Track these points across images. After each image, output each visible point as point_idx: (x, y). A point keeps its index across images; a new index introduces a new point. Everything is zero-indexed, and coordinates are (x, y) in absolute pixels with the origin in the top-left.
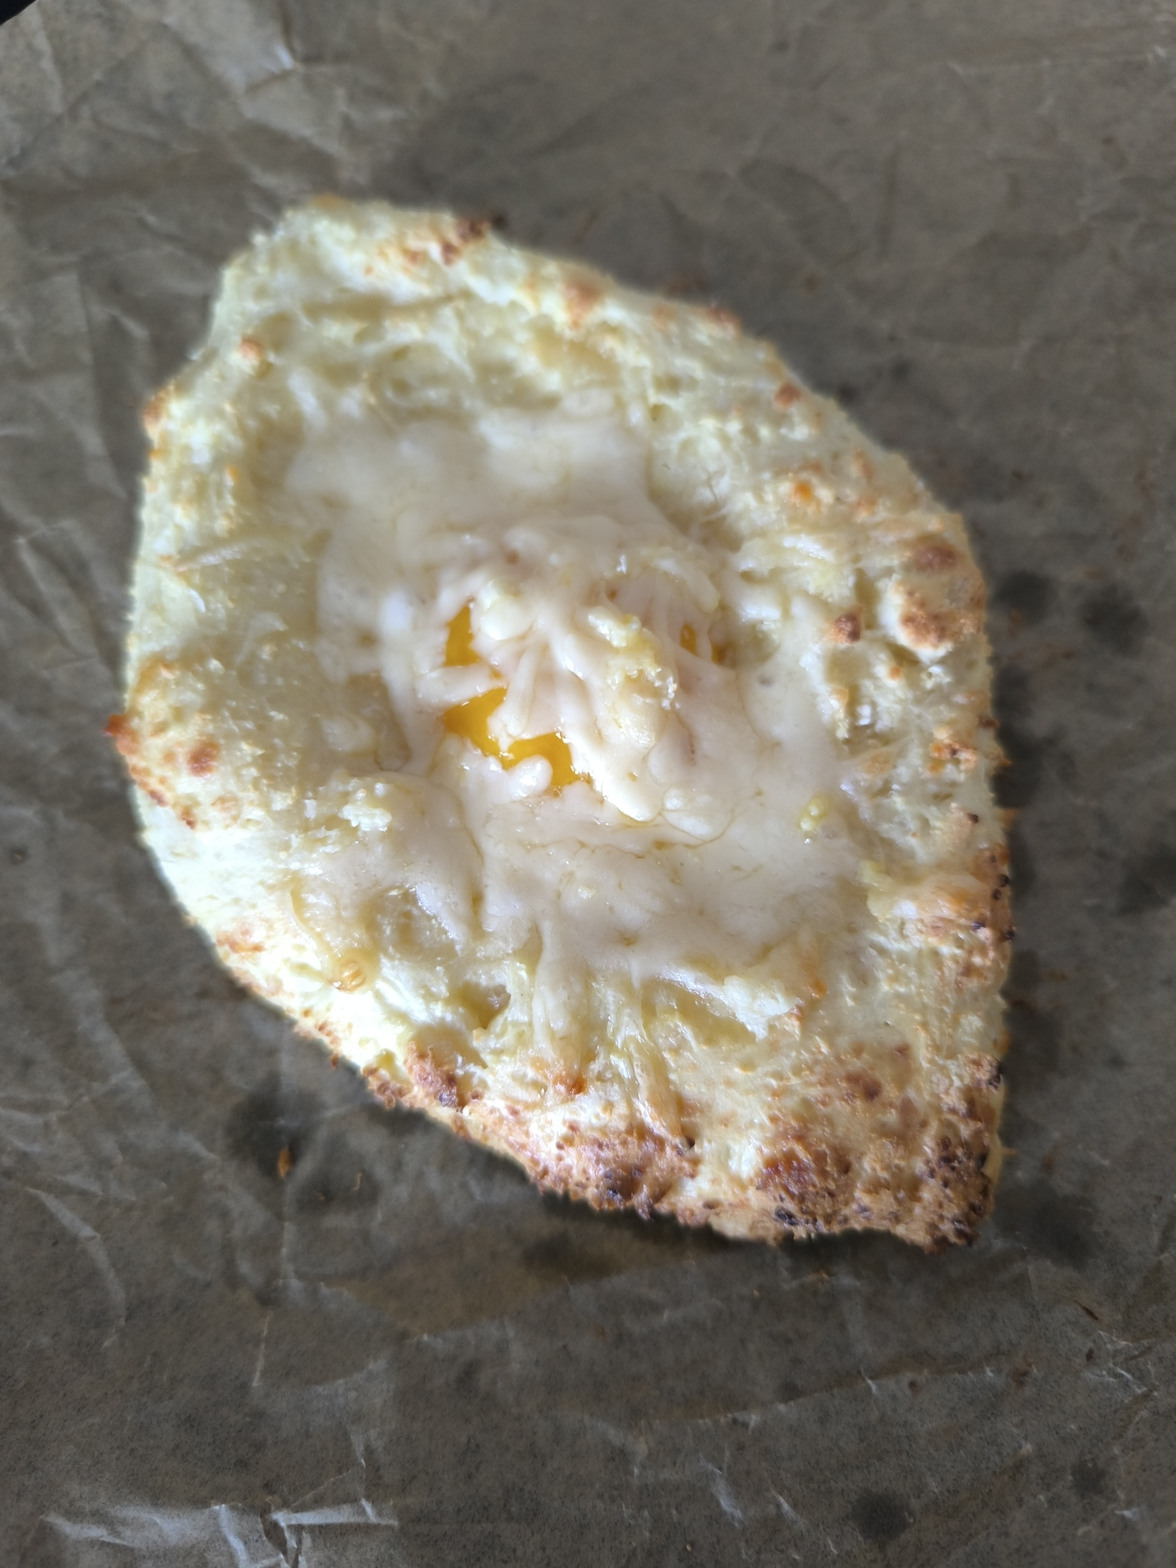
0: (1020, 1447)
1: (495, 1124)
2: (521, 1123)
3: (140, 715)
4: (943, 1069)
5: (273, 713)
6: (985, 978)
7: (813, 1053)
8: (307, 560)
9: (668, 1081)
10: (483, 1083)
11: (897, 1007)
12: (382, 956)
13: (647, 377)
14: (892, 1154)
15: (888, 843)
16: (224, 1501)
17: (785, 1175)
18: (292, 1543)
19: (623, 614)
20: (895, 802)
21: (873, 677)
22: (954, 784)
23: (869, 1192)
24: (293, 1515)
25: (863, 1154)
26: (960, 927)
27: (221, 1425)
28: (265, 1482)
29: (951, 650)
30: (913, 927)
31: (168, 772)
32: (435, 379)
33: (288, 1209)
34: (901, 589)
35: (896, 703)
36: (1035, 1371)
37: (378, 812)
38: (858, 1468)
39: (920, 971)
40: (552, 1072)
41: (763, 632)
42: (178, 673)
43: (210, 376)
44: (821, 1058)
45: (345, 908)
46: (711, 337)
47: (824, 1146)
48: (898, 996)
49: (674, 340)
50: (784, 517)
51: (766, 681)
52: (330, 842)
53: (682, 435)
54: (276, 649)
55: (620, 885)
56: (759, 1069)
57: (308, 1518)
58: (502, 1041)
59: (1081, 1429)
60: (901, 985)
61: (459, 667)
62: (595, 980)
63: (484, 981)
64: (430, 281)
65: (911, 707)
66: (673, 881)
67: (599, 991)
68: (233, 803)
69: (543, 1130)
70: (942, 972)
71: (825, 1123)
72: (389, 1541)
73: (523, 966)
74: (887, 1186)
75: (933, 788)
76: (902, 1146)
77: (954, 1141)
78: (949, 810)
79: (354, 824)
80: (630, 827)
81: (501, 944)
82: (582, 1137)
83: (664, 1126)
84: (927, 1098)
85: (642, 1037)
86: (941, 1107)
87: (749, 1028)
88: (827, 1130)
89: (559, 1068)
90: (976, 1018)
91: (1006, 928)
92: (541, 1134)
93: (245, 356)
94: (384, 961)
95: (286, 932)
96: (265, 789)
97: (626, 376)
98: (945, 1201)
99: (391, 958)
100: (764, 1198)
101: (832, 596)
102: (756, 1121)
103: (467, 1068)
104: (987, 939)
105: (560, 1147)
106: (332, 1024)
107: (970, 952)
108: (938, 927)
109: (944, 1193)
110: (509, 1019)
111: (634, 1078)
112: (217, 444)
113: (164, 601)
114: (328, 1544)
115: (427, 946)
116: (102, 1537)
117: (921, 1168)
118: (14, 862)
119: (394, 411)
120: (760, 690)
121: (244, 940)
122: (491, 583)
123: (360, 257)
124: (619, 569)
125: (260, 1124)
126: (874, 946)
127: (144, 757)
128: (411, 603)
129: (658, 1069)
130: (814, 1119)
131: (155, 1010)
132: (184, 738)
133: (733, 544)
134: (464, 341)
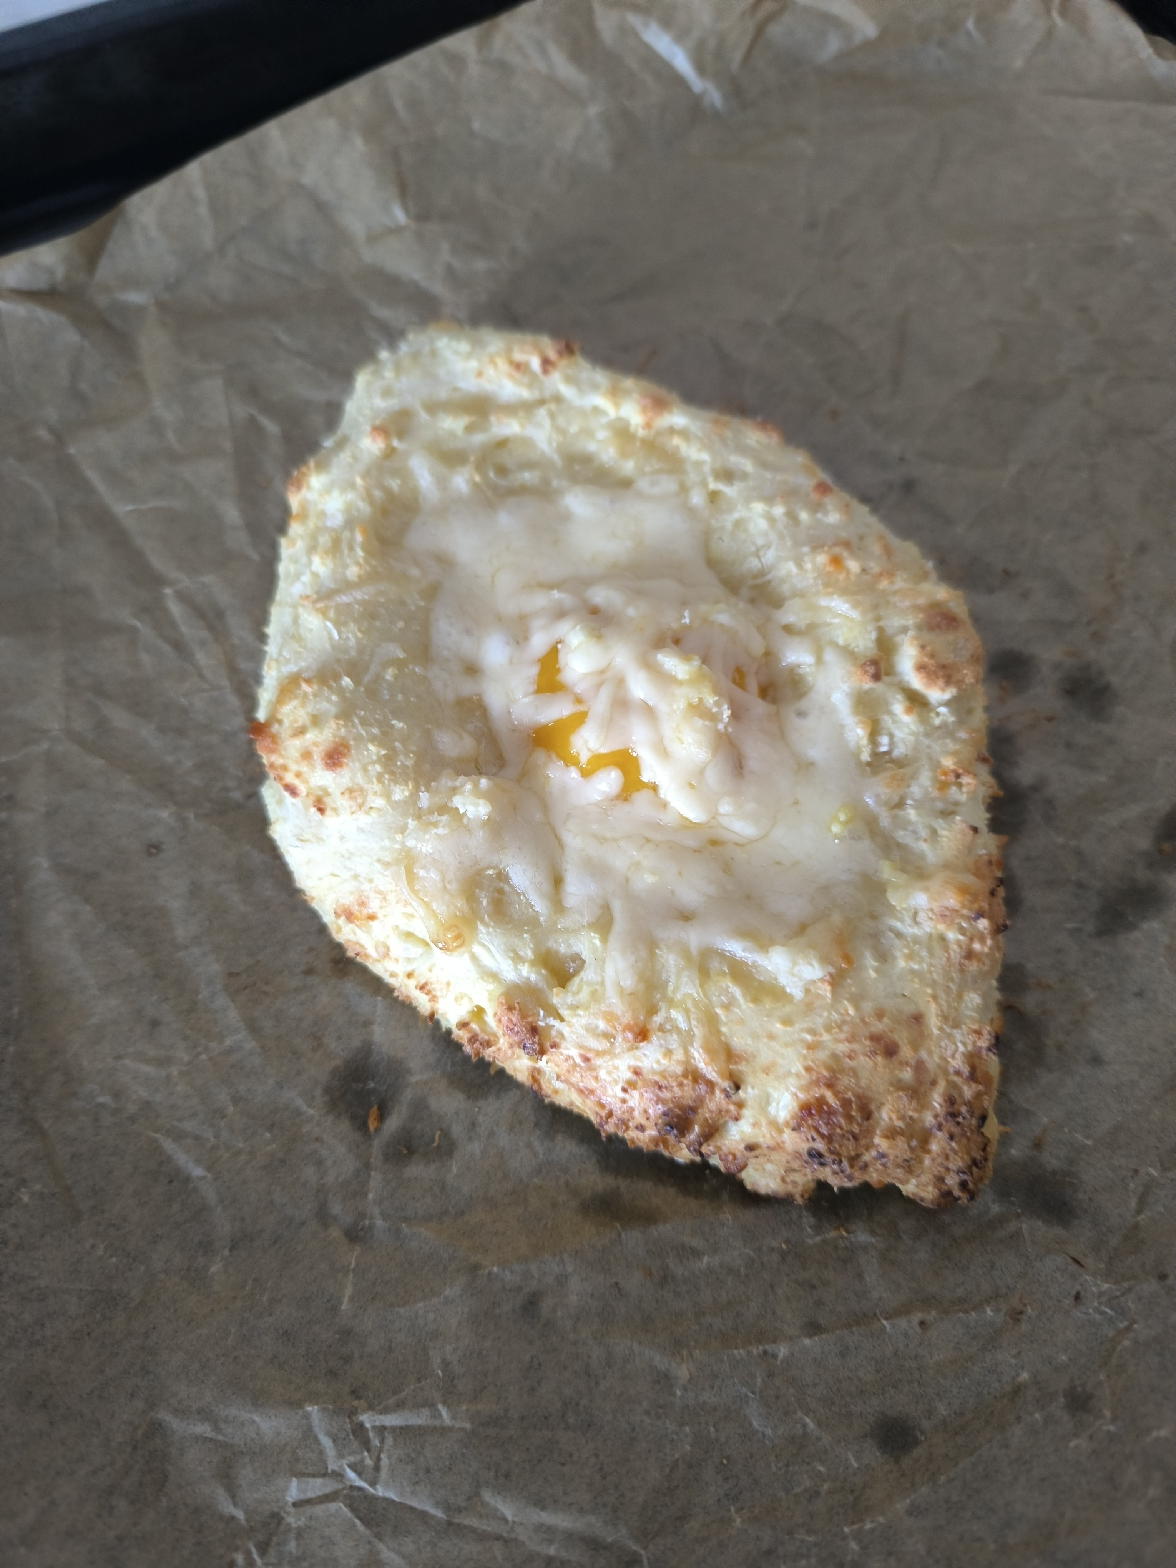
0: (1018, 1375)
1: (569, 1071)
2: (592, 1069)
3: (280, 722)
4: (950, 1036)
5: (394, 722)
6: (984, 964)
7: (842, 1014)
8: (422, 604)
9: (719, 1032)
10: (561, 1035)
11: (912, 981)
12: (479, 924)
13: (707, 469)
14: (907, 1105)
15: (903, 847)
16: (317, 1403)
17: (817, 1118)
18: (376, 1442)
19: (685, 655)
20: (909, 814)
21: (890, 713)
22: (957, 803)
23: (887, 1137)
24: (377, 1417)
25: (882, 1104)
26: (963, 917)
27: (314, 1340)
28: (352, 1389)
29: (955, 694)
30: (925, 915)
31: (304, 768)
32: (529, 465)
33: (375, 1160)
34: (915, 642)
35: (909, 734)
36: (1030, 1310)
37: (482, 802)
39: (931, 953)
40: (620, 1024)
41: (799, 675)
42: (315, 687)
43: (345, 456)
44: (848, 1019)
45: (450, 882)
46: (758, 442)
47: (849, 1095)
48: (913, 972)
49: (730, 442)
50: (820, 582)
51: (801, 714)
52: (441, 825)
53: (736, 515)
54: (397, 672)
55: (680, 873)
56: (797, 1025)
57: (392, 1420)
58: (577, 998)
59: (1071, 1360)
60: (915, 963)
61: (548, 694)
62: (658, 947)
63: (563, 949)
64: (530, 386)
65: (922, 738)
66: (724, 871)
67: (662, 956)
68: (359, 793)
69: (610, 1076)
70: (949, 954)
71: (851, 1074)
72: (462, 1441)
73: (597, 936)
74: (902, 1133)
75: (940, 805)
76: (915, 1100)
77: (959, 1100)
78: (954, 823)
79: (462, 811)
80: (687, 827)
81: (578, 918)
82: (644, 1080)
83: (715, 1071)
84: (937, 1060)
85: (699, 995)
86: (948, 1070)
87: (788, 990)
88: (853, 1080)
89: (627, 1018)
90: (976, 995)
91: (1001, 921)
92: (608, 1078)
93: (374, 440)
95: (397, 902)
96: (386, 782)
97: (689, 468)
98: (951, 1154)
99: (487, 925)
100: (798, 1140)
101: (857, 646)
102: (793, 1071)
103: (548, 1020)
104: (985, 929)
105: (624, 1090)
106: (431, 984)
107: (971, 940)
108: (946, 916)
109: (950, 1145)
110: (585, 980)
111: (691, 1029)
112: (348, 509)
113: (302, 632)
114: (408, 1444)
115: (516, 917)
116: (205, 1433)
117: (931, 1121)
118: (150, 855)
119: (495, 488)
120: (797, 722)
121: (360, 912)
122: (578, 627)
123: (473, 364)
124: (683, 621)
125: (354, 1085)
126: (891, 929)
127: (282, 756)
128: (508, 643)
129: (711, 1021)
130: (842, 1070)
131: (267, 983)
132: (320, 739)
133: (777, 603)
134: (554, 436)
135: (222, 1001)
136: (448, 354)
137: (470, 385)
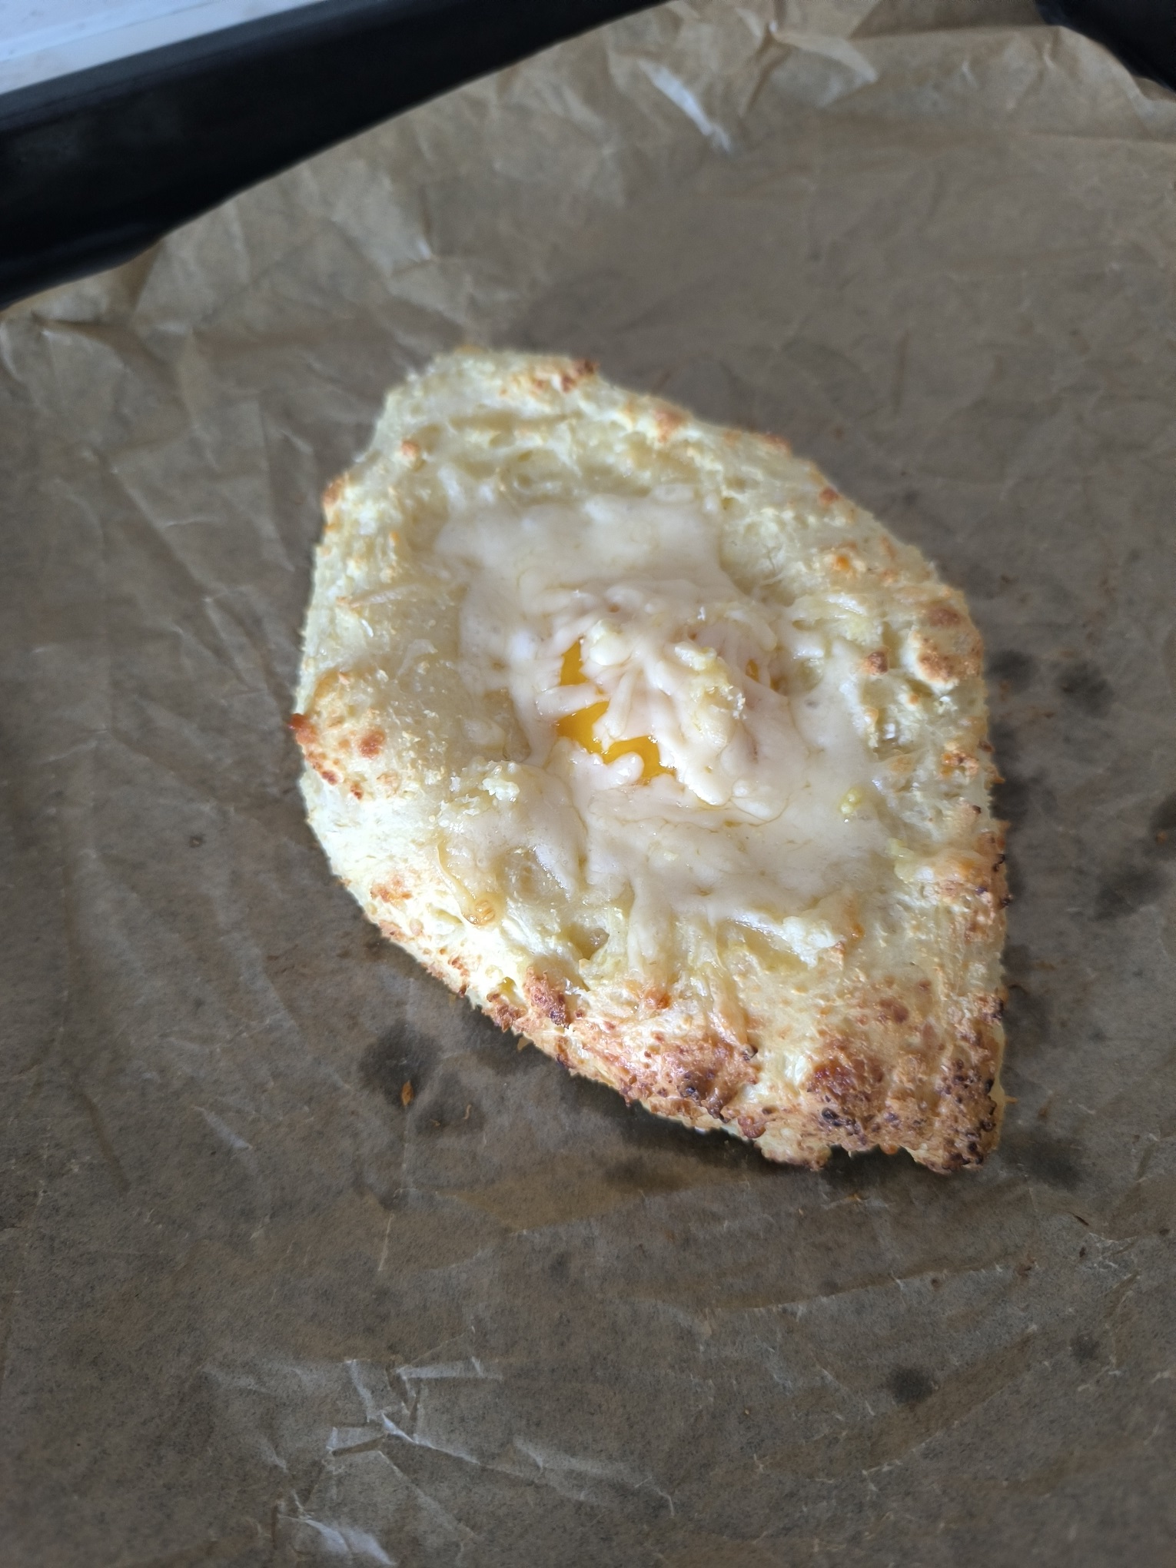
0: (1027, 1327)
1: (594, 1039)
2: (616, 1036)
3: (319, 714)
4: (956, 1003)
5: (426, 712)
6: (988, 936)
7: (854, 981)
8: (452, 604)
9: (737, 999)
10: (587, 1004)
11: (920, 950)
12: (508, 899)
13: (720, 478)
14: (917, 1070)
15: (909, 827)
16: (355, 1357)
17: (831, 1079)
18: (413, 1393)
19: (702, 648)
20: (915, 796)
21: (896, 702)
22: (960, 786)
23: (898, 1098)
24: (413, 1370)
25: (893, 1067)
26: (967, 890)
27: (352, 1299)
28: (389, 1345)
29: (957, 684)
30: (932, 889)
31: (342, 755)
32: (552, 476)
33: (409, 1133)
34: (919, 636)
35: (915, 722)
36: (1037, 1266)
37: (510, 784)
39: (938, 925)
40: (643, 992)
41: (810, 669)
42: (352, 680)
43: (378, 469)
44: (860, 985)
45: (481, 860)
46: (768, 453)
47: (862, 1057)
48: (920, 942)
49: (741, 454)
50: (828, 580)
51: (812, 704)
52: (472, 807)
53: (748, 520)
54: (428, 666)
55: (698, 852)
56: (811, 991)
57: (428, 1373)
58: (602, 968)
59: (1077, 1311)
60: (923, 934)
61: (571, 686)
62: (678, 920)
63: (587, 924)
64: (552, 402)
65: (926, 726)
66: (740, 849)
67: (681, 928)
68: (394, 777)
69: (634, 1042)
70: (955, 925)
71: (863, 1038)
72: (494, 1391)
73: (620, 911)
74: (912, 1094)
75: (944, 788)
76: (924, 1063)
77: (966, 1065)
78: (958, 803)
79: (491, 793)
80: (705, 809)
81: (602, 894)
82: (667, 1045)
83: (733, 1035)
84: (945, 1026)
85: (717, 963)
86: (956, 1036)
87: (802, 958)
88: (865, 1043)
89: (649, 986)
90: (981, 966)
91: (1003, 896)
92: (632, 1045)
93: (405, 454)
95: (431, 881)
96: (420, 767)
97: (703, 477)
98: (960, 1116)
99: (516, 901)
100: (813, 1101)
101: (864, 641)
102: (807, 1034)
103: (574, 990)
104: (989, 902)
105: (648, 1055)
106: (463, 958)
107: (976, 912)
108: (951, 889)
109: (959, 1108)
110: (609, 951)
111: (710, 996)
112: (382, 518)
113: (338, 630)
114: (443, 1394)
115: (543, 894)
116: (249, 1385)
117: (940, 1084)
118: (193, 846)
119: (519, 498)
120: (808, 711)
121: (395, 890)
122: (600, 622)
123: (498, 382)
124: (699, 617)
125: (388, 1062)
126: (900, 903)
127: (321, 745)
128: (533, 640)
129: (729, 988)
130: (854, 1034)
131: (304, 966)
132: (357, 728)
133: (787, 600)
134: (575, 449)
135: (262, 982)
136: (474, 374)
137: (495, 402)
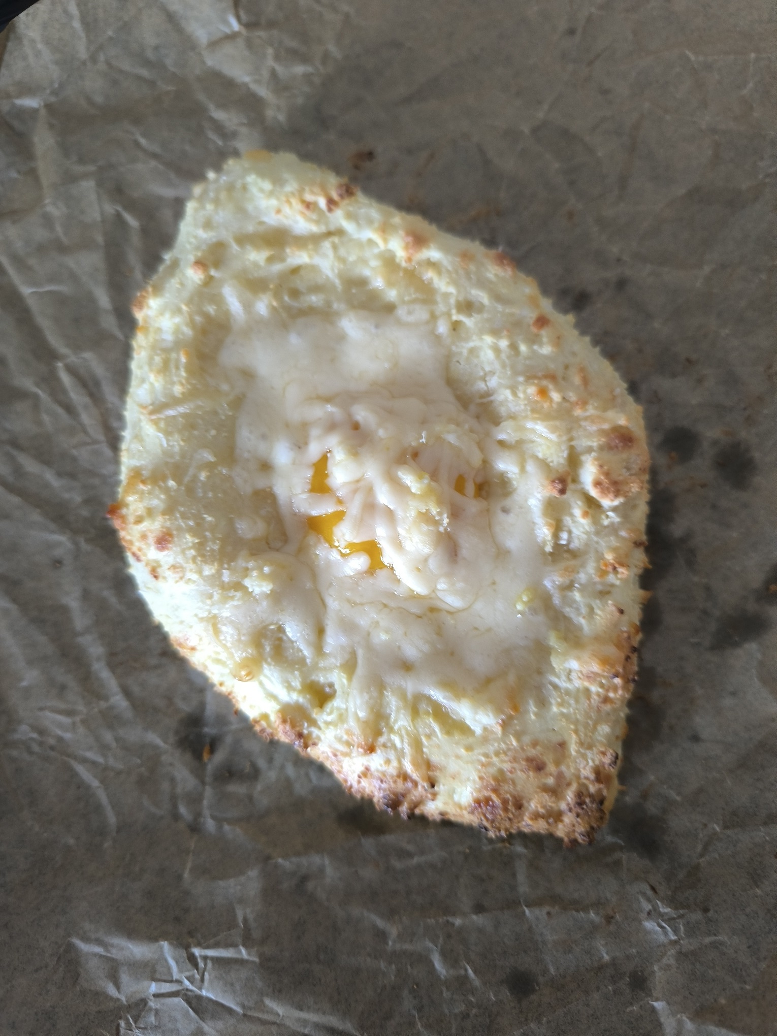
2: (339, 761)
3: (127, 505)
4: (584, 756)
5: (205, 516)
7: (508, 745)
8: (230, 414)
9: (422, 752)
10: (319, 738)
11: (561, 720)
12: (264, 663)
13: (452, 301)
14: (548, 800)
15: (567, 619)
16: (167, 940)
17: (484, 808)
18: (201, 965)
20: (575, 595)
21: (572, 515)
22: (612, 585)
23: (532, 819)
24: (202, 951)
25: (530, 800)
26: (604, 677)
27: (166, 897)
28: (188, 931)
29: (622, 502)
30: (576, 675)
31: (143, 545)
32: (316, 288)
33: (208, 779)
34: (596, 463)
35: (584, 533)
36: (618, 917)
37: (264, 584)
38: (512, 954)
39: (577, 701)
40: (357, 740)
41: (508, 478)
42: (149, 487)
43: (173, 283)
44: (512, 747)
45: (244, 635)
46: (496, 275)
47: (508, 796)
48: (562, 714)
49: (472, 276)
50: (529, 408)
51: (505, 511)
52: (236, 599)
53: (471, 344)
54: (208, 474)
55: (405, 633)
56: (476, 751)
57: (211, 953)
58: (330, 717)
59: (638, 953)
60: (565, 708)
61: (318, 494)
62: (386, 690)
63: (322, 680)
64: (317, 222)
65: (592, 536)
66: (437, 633)
67: (387, 696)
68: (181, 569)
69: (350, 767)
70: (590, 701)
71: (510, 783)
72: (253, 969)
73: (345, 676)
74: (543, 817)
75: (599, 587)
76: (554, 796)
77: (585, 793)
78: (607, 604)
79: (250, 590)
80: (415, 597)
81: (333, 660)
82: (372, 774)
83: (418, 776)
84: (573, 771)
85: (410, 727)
86: (580, 776)
87: (472, 728)
88: (511, 787)
89: (360, 737)
90: (607, 726)
91: (631, 678)
93: (196, 273)
94: (265, 666)
95: (209, 644)
96: (199, 563)
97: (439, 298)
98: (577, 825)
99: (269, 664)
100: (472, 816)
101: (552, 462)
102: (471, 778)
103: (310, 729)
104: (618, 684)
105: (359, 777)
106: (236, 692)
107: (607, 690)
108: (590, 677)
109: (577, 820)
110: (335, 705)
111: (403, 748)
112: (177, 331)
113: (142, 434)
114: (221, 967)
115: (290, 658)
116: (101, 952)
117: (564, 807)
118: (55, 568)
119: (288, 309)
120: (501, 516)
121: (186, 644)
122: (342, 441)
123: (274, 202)
124: (421, 441)
125: (193, 730)
126: (552, 684)
127: (130, 534)
128: (292, 449)
130: (504, 780)
131: (135, 661)
132: (154, 526)
133: (496, 420)
134: (336, 264)
135: (106, 673)
136: (254, 190)
137: (272, 220)
